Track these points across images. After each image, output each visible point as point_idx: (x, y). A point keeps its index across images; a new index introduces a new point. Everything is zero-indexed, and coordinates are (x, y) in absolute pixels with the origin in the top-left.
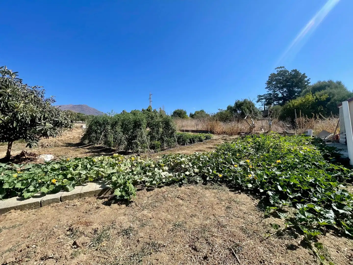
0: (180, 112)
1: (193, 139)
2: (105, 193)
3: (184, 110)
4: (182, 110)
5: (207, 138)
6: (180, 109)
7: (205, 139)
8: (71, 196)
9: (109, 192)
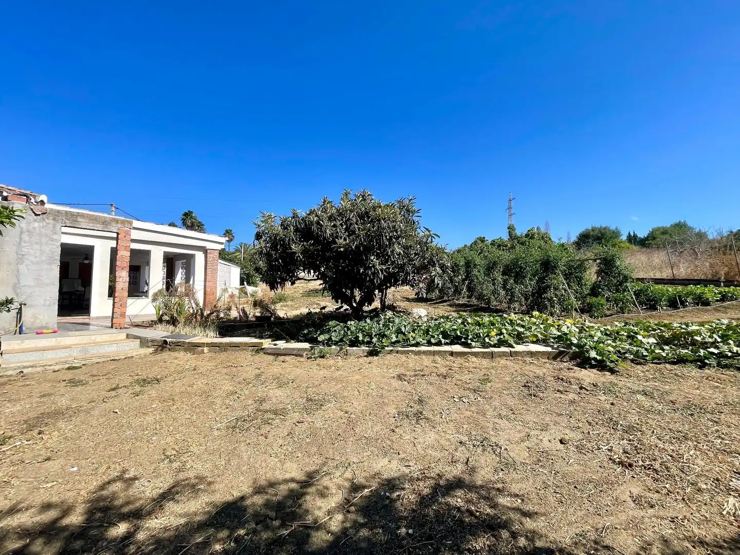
0: (600, 235)
1: (679, 297)
2: (561, 356)
3: (613, 228)
4: (605, 228)
5: (724, 298)
6: (598, 225)
7: (717, 301)
8: (521, 352)
9: (566, 357)
